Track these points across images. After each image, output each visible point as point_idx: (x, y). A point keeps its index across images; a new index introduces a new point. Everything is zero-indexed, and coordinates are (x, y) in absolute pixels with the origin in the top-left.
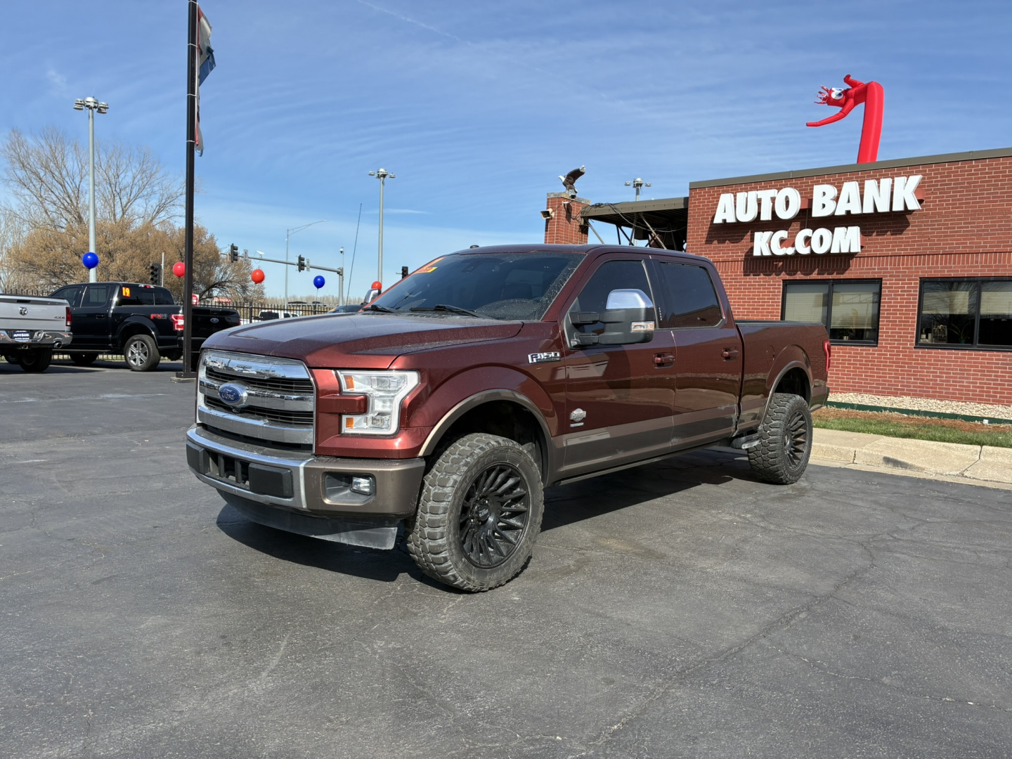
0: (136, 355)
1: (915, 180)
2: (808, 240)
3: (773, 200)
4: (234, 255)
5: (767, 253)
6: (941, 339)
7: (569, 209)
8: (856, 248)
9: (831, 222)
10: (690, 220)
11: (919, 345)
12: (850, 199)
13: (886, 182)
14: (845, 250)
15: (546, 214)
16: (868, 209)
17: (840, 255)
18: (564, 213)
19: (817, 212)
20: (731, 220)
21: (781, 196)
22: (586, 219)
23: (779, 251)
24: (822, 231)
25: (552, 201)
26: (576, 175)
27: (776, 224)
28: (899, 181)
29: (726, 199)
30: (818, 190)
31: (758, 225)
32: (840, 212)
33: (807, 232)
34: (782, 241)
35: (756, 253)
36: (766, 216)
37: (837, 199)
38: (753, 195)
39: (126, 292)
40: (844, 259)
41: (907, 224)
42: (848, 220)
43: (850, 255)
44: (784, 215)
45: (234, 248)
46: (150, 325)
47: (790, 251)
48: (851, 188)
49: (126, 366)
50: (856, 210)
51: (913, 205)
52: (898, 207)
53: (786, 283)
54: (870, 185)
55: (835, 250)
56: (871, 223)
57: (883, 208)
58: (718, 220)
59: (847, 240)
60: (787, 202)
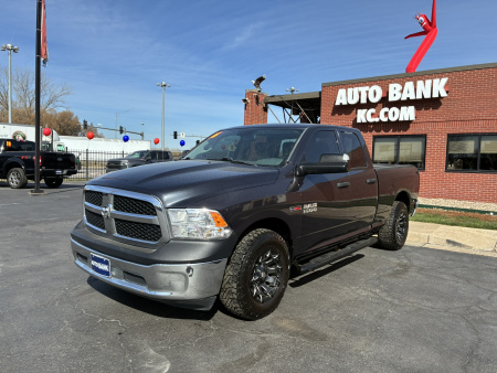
0: (13, 179)
1: (444, 80)
2: (386, 114)
3: (367, 92)
4: (85, 125)
5: (364, 121)
6: (459, 167)
7: (257, 98)
8: (412, 118)
9: (399, 104)
10: (322, 104)
11: (447, 170)
12: (409, 91)
13: (428, 82)
14: (407, 119)
15: (245, 101)
16: (419, 97)
17: (404, 122)
18: (254, 100)
19: (391, 99)
20: (344, 103)
21: (371, 90)
22: (266, 104)
23: (371, 120)
24: (394, 109)
25: (248, 94)
26: (260, 80)
27: (369, 105)
28: (436, 81)
29: (342, 92)
30: (391, 86)
31: (359, 106)
32: (404, 98)
33: (386, 109)
34: (372, 114)
35: (359, 121)
36: (364, 101)
37: (402, 91)
38: (356, 90)
39: (9, 144)
40: (406, 124)
41: (441, 104)
42: (408, 102)
43: (409, 122)
44: (374, 100)
45: (85, 122)
46: (21, 163)
47: (377, 120)
48: (409, 85)
49: (7, 185)
50: (412, 97)
51: (444, 94)
52: (435, 95)
53: (375, 138)
54: (420, 83)
55: (401, 119)
56: (420, 104)
57: (427, 96)
58: (337, 103)
59: (408, 113)
60: (375, 93)
